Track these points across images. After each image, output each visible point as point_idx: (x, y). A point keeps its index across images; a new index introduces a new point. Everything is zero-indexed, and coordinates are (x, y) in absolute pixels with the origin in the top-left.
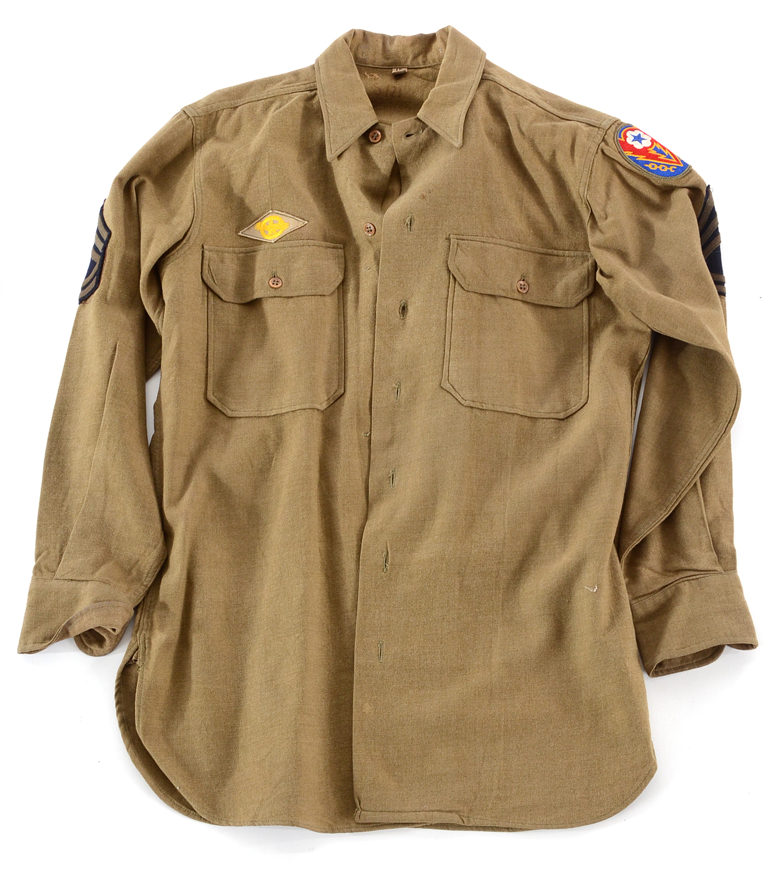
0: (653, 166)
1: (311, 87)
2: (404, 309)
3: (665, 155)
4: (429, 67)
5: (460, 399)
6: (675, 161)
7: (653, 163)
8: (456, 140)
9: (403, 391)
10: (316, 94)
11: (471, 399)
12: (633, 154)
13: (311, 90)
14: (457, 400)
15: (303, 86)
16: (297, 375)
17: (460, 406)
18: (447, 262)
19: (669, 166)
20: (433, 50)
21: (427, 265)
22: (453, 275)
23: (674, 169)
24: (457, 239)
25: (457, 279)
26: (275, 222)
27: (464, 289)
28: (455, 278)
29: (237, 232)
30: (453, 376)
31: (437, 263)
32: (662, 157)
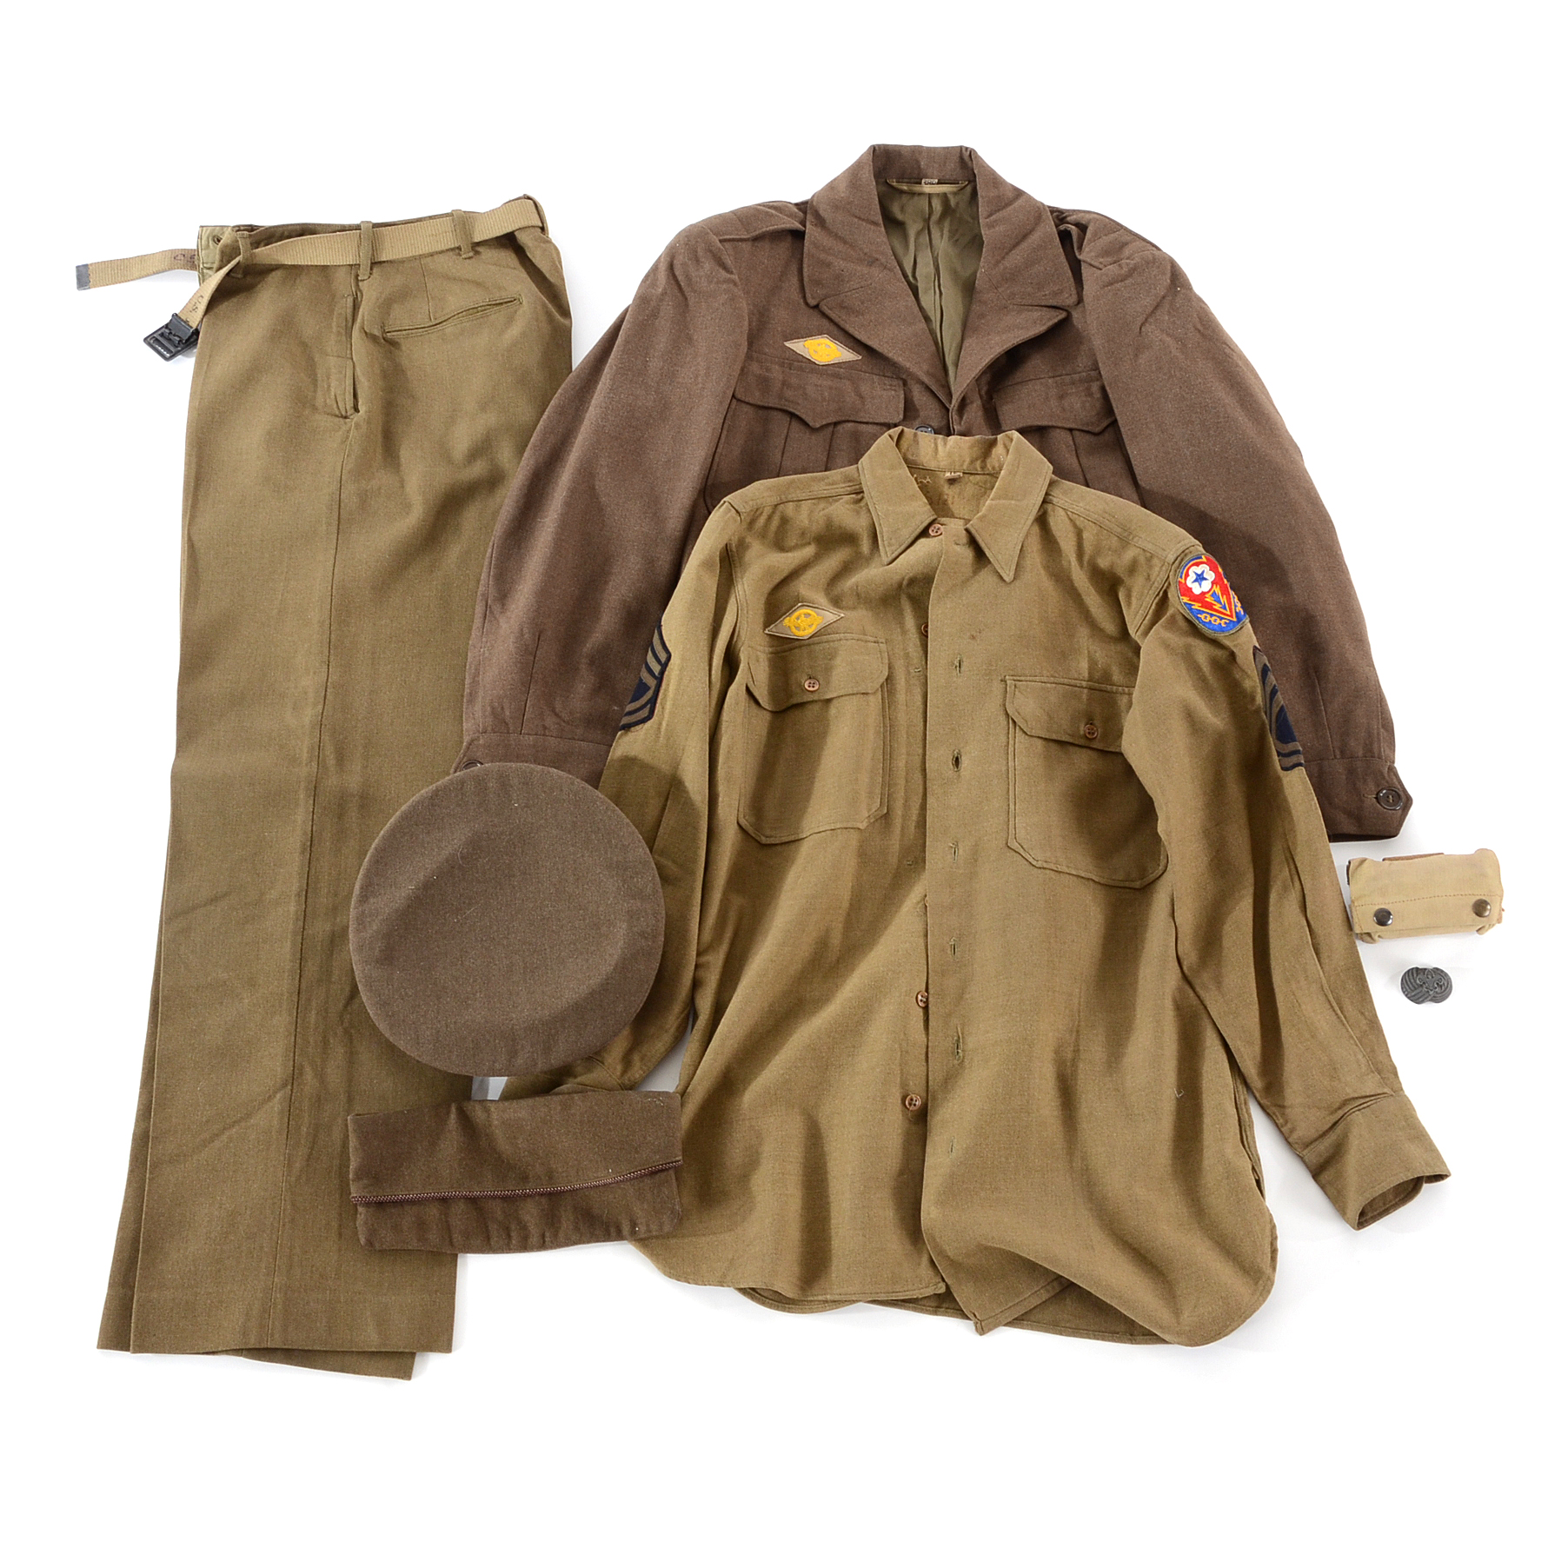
0: (1206, 617)
1: (856, 489)
2: (957, 761)
3: (1221, 603)
4: (988, 474)
5: (1031, 860)
6: (1228, 613)
7: (1208, 613)
8: (1007, 572)
9: (961, 851)
10: (863, 498)
11: (1043, 859)
12: (1190, 600)
13: (857, 493)
14: (1027, 861)
15: (849, 489)
16: (837, 788)
17: (1032, 867)
18: (1004, 705)
19: (1221, 619)
20: (993, 456)
21: (981, 709)
22: (1012, 719)
23: (1226, 623)
24: (1014, 680)
25: (1018, 723)
26: (807, 615)
27: (1026, 734)
28: (1014, 722)
29: (764, 630)
30: (1021, 834)
31: (993, 706)
32: (1217, 607)
